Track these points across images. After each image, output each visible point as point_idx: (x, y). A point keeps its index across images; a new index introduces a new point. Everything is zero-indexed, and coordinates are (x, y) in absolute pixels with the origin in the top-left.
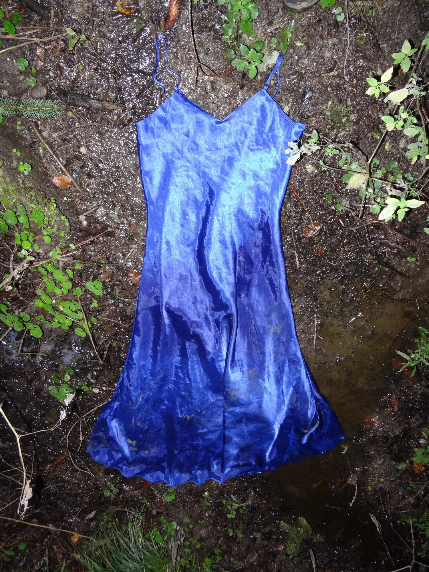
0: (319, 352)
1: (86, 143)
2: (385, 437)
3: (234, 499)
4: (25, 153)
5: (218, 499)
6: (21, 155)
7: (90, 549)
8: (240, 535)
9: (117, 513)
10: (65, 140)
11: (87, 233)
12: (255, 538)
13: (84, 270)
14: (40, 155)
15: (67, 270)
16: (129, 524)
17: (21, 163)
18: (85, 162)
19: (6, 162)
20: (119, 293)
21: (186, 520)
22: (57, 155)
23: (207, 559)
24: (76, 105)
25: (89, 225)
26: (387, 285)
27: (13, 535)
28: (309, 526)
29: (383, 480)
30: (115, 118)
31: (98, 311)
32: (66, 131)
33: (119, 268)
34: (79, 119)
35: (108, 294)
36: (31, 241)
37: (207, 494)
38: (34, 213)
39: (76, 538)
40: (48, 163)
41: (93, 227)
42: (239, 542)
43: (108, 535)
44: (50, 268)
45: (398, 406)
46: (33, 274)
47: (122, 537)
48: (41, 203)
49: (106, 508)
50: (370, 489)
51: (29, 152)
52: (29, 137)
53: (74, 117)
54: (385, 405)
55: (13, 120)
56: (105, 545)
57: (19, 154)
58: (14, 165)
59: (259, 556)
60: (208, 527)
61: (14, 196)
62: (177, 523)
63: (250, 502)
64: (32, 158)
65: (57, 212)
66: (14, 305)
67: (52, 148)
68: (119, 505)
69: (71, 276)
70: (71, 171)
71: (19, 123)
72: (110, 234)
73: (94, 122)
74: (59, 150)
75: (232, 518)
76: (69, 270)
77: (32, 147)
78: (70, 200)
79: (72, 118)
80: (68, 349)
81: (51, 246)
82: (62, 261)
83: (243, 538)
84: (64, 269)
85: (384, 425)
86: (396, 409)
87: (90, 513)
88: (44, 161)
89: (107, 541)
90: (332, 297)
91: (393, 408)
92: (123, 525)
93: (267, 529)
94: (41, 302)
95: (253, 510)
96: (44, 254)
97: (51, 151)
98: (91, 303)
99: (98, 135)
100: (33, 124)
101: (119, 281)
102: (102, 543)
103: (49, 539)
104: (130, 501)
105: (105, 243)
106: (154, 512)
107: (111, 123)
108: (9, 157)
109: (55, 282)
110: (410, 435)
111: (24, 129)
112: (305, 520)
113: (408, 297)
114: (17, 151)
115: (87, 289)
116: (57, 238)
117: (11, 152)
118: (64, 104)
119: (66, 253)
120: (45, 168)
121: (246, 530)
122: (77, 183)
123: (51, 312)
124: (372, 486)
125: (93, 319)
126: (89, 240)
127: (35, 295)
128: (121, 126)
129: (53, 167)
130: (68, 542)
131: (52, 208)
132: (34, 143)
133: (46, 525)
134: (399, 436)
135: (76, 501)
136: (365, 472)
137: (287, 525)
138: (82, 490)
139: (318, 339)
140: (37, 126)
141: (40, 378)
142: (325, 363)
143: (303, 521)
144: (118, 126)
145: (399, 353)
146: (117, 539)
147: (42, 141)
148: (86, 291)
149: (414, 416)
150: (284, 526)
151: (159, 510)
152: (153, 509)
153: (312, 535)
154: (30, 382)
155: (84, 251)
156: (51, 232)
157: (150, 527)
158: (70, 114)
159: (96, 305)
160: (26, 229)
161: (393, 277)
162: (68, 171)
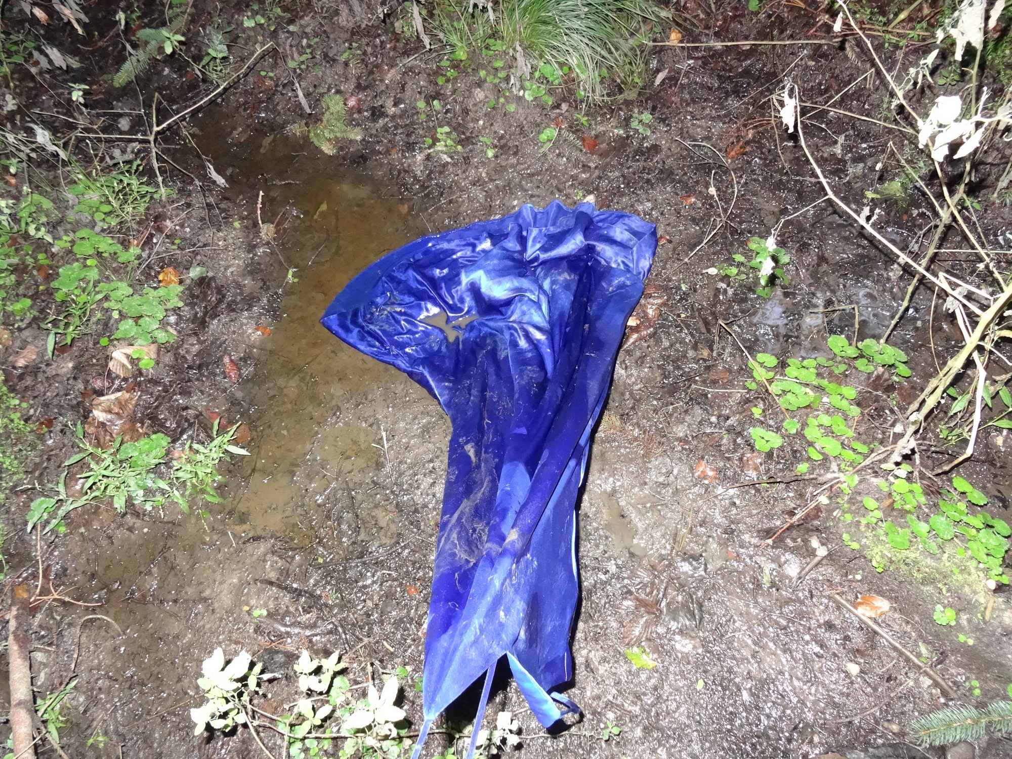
0: (371, 420)
1: (852, 683)
2: (233, 310)
3: (445, 156)
4: (951, 641)
5: (471, 151)
6: (957, 637)
7: (648, 27)
8: (421, 104)
9: (621, 91)
10: (889, 679)
11: (806, 527)
12: (396, 104)
13: (792, 463)
14: (924, 642)
15: (821, 457)
16: (598, 79)
17: (953, 623)
18: (844, 648)
19: (978, 619)
20: (722, 438)
21: (512, 108)
22: (895, 649)
23: (463, 58)
24: (891, 745)
25: (806, 542)
26: (289, 560)
27: (773, 19)
28: (316, 143)
29: (220, 243)
30: (816, 739)
31: (748, 401)
32: (892, 695)
33: (734, 480)
34: (877, 722)
35: (739, 433)
36: (894, 494)
37: (490, 153)
38: (907, 543)
39: (674, 38)
40: (905, 632)
41: (799, 540)
42: (420, 93)
43: (626, 55)
44: (849, 455)
45: (224, 365)
46: (875, 438)
47: (603, 57)
48: (899, 561)
49: (640, 94)
50: (237, 224)
51: (944, 644)
52: (953, 671)
53: (886, 724)
54: (245, 362)
55: (990, 696)
56: (627, 40)
57: (962, 638)
58: (964, 617)
59: (382, 81)
60: (475, 105)
61: (948, 564)
62: (525, 100)
63: (419, 158)
64: (937, 635)
65: (868, 553)
66: (887, 380)
67: (908, 660)
68: (622, 104)
69: (811, 450)
70: (862, 627)
71: (977, 692)
72: (768, 533)
73: (850, 722)
74: (893, 659)
75: (442, 127)
76: (816, 459)
77: (942, 654)
78: (850, 577)
79: (888, 721)
80: (777, 327)
81: (860, 493)
82: (834, 472)
83: (415, 100)
84: (826, 458)
85: (239, 329)
86: (226, 360)
87: (664, 80)
88: (913, 634)
89: (625, 47)
90: (373, 517)
91: (232, 361)
92: (607, 75)
93: (381, 122)
94: (846, 396)
95: (410, 147)
96: (868, 477)
97: (908, 654)
98: (764, 411)
99: (836, 700)
100: (953, 695)
101: (728, 459)
102: (632, 42)
103: (715, 26)
104: (606, 113)
105: (770, 517)
106: (564, 107)
107: (821, 728)
108: (977, 629)
109: (833, 433)
110: (193, 323)
111: (965, 682)
112: (326, 151)
113: (249, 547)
114: (965, 642)
115: (777, 433)
116: (853, 508)
117: (977, 638)
118: (911, 742)
119: (831, 487)
120: (908, 623)
121: (413, 115)
122: (847, 608)
123: (824, 383)
124: (235, 229)
125: (753, 386)
126: (798, 517)
127: (859, 404)
128: (801, 725)
129: (896, 628)
130: (685, 29)
131: (878, 559)
132: (940, 662)
133: (726, 46)
134: (213, 319)
135: (690, 93)
136: (251, 248)
137: (352, 136)
138: (687, 111)
139: (379, 441)
140: (944, 693)
141: (807, 270)
142: (358, 405)
143: (328, 149)
144: (807, 725)
145: (243, 452)
146: (610, 52)
147: (928, 670)
148: (778, 429)
149: (195, 356)
150: (357, 135)
151: (558, 111)
152: (567, 111)
153: (309, 132)
154: (822, 259)
155: (801, 496)
156: (868, 517)
157: (566, 82)
158: (895, 728)
159: (754, 410)
160: (909, 512)
161: (281, 575)
162: (868, 626)
